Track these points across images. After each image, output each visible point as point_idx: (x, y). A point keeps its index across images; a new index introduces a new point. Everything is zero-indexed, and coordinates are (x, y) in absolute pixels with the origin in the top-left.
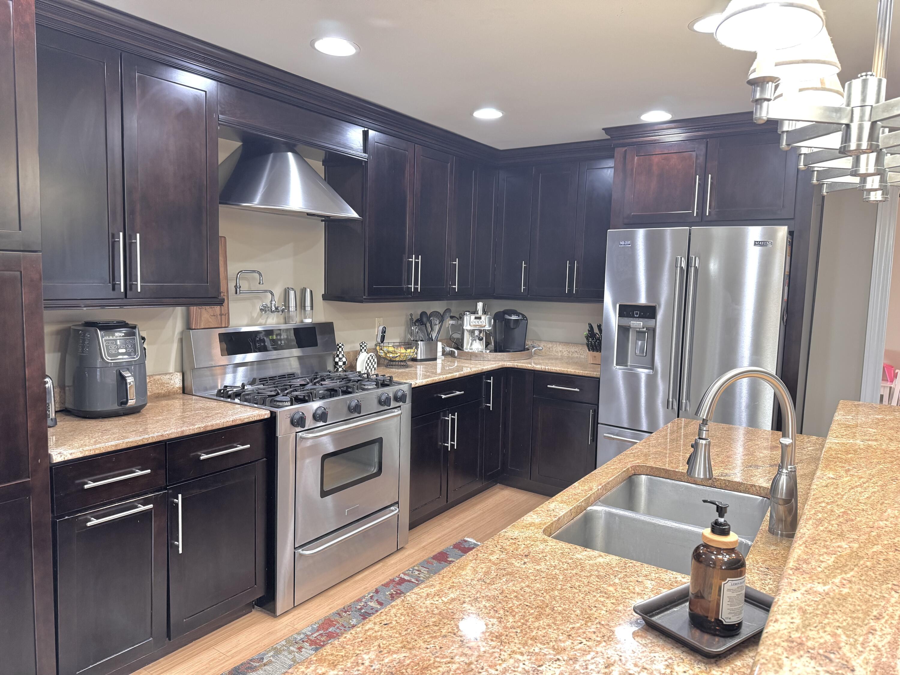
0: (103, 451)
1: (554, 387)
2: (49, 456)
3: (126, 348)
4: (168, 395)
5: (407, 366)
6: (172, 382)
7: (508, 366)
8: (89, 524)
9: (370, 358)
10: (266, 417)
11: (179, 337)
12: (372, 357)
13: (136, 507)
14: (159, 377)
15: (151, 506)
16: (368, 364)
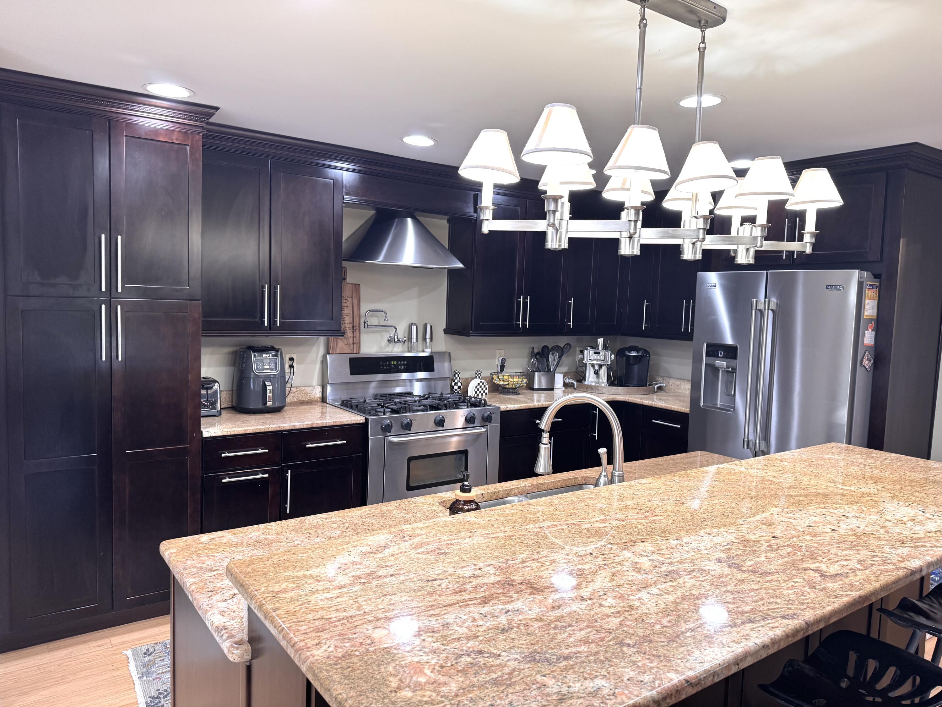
0: (236, 433)
1: (659, 422)
2: (202, 432)
3: (270, 366)
4: (310, 402)
5: (518, 394)
6: (314, 392)
7: (619, 400)
8: (224, 481)
9: (481, 384)
10: (361, 422)
11: (321, 359)
12: (483, 384)
13: (258, 475)
14: (303, 388)
15: (267, 475)
16: (478, 390)
